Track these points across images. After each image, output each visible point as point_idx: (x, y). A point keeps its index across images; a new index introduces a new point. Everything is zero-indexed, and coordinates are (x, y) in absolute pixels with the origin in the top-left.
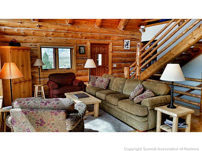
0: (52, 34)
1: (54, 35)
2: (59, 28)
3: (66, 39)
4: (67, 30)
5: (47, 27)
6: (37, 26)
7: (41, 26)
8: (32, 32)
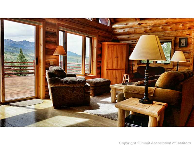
0: (150, 30)
1: (152, 30)
2: (157, 23)
3: (164, 33)
4: (166, 23)
5: (146, 24)
6: (138, 24)
7: (141, 24)
8: (134, 30)
